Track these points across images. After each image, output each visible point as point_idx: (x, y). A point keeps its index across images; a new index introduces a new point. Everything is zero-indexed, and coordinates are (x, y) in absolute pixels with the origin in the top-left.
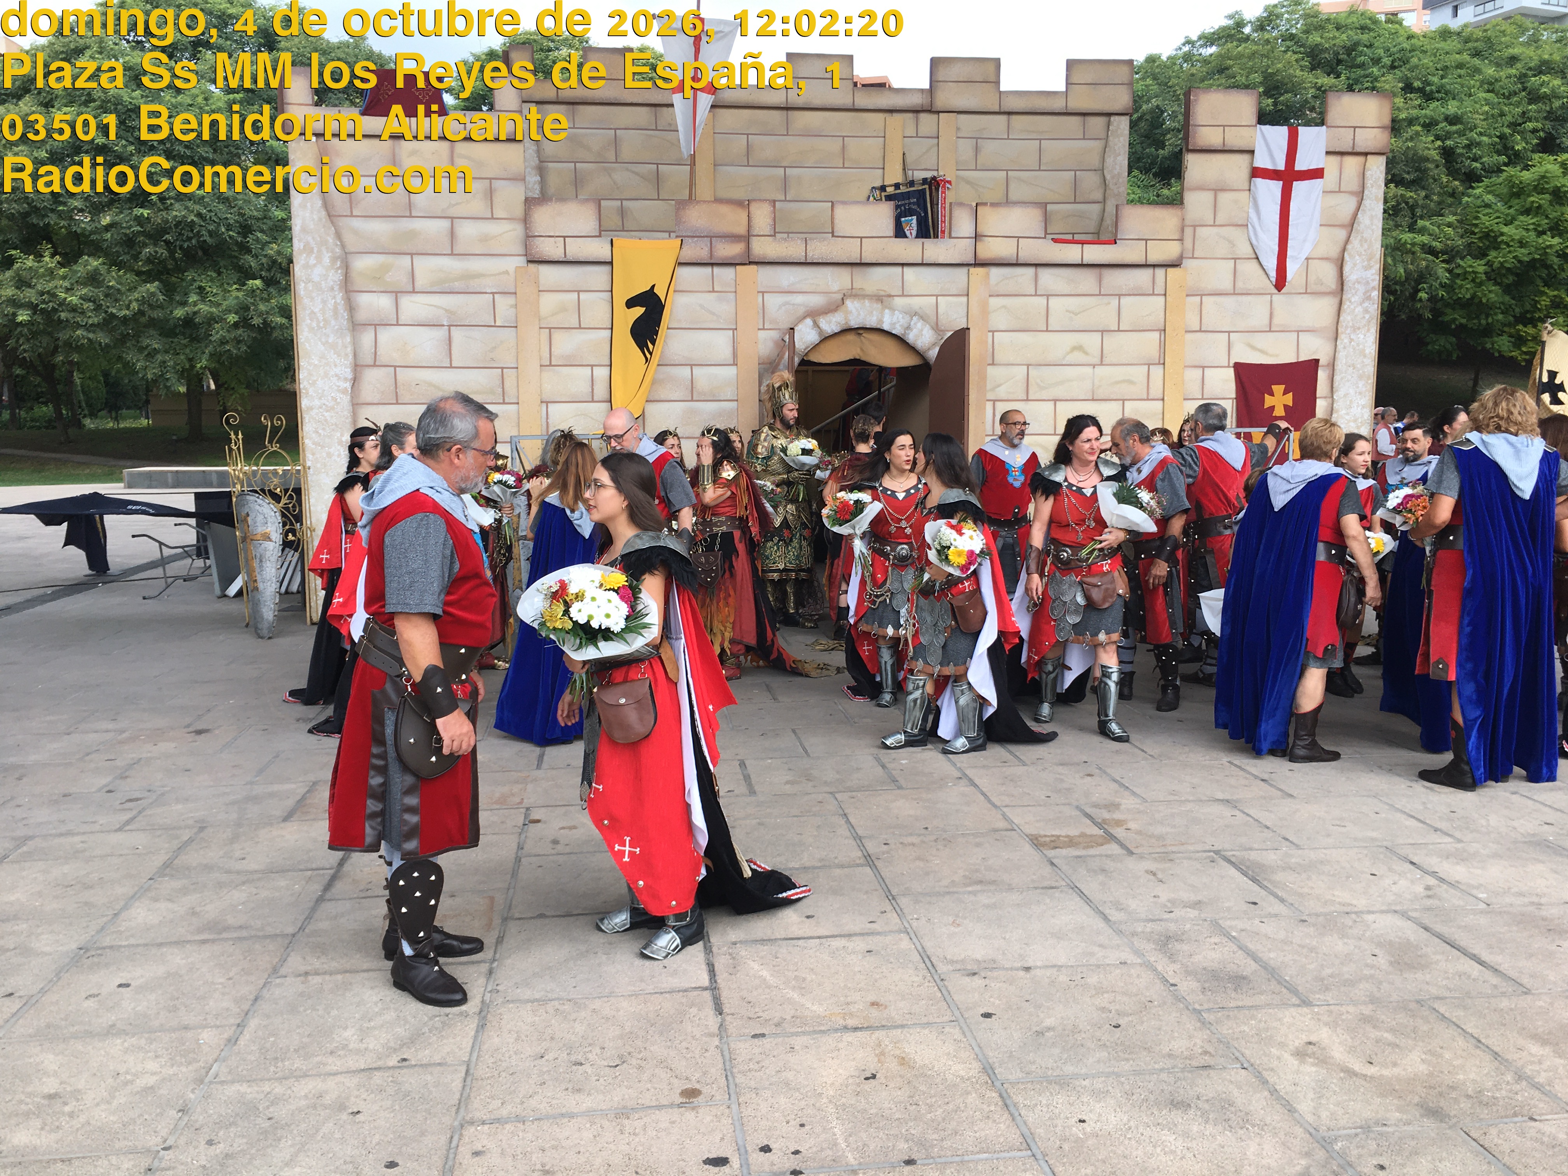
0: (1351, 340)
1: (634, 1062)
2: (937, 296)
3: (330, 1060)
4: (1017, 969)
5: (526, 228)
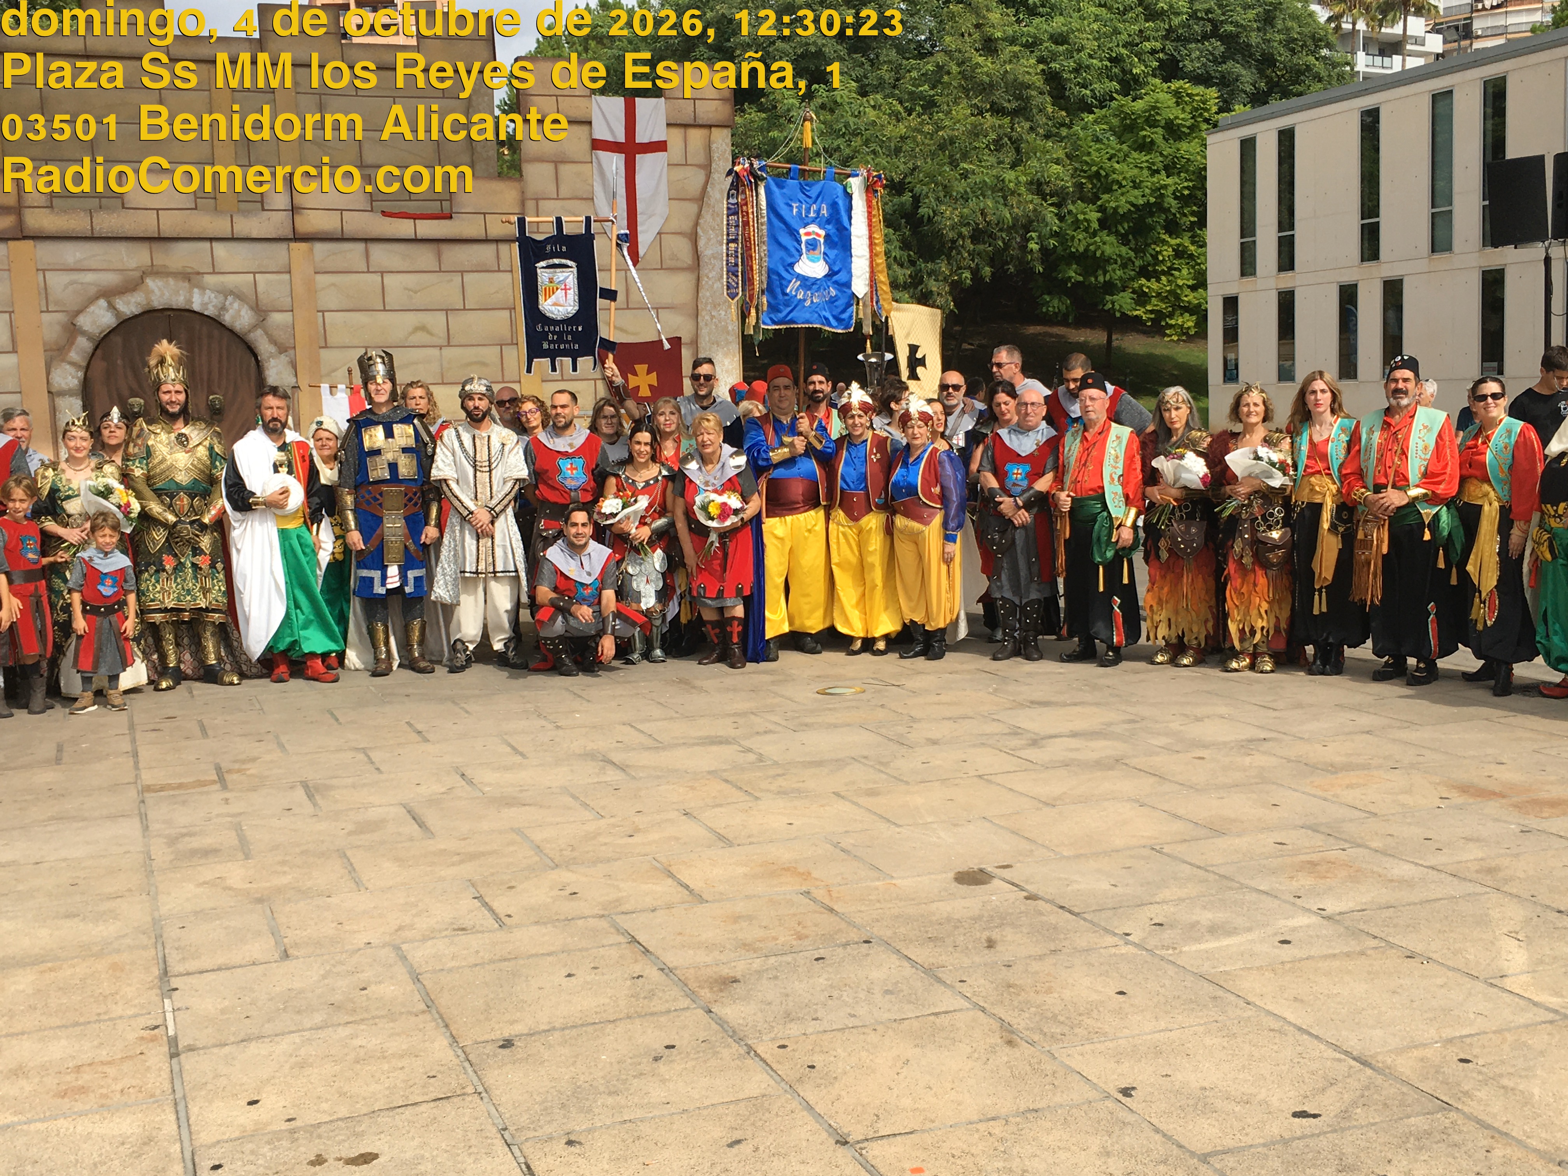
0: (712, 317)
2: (254, 273)
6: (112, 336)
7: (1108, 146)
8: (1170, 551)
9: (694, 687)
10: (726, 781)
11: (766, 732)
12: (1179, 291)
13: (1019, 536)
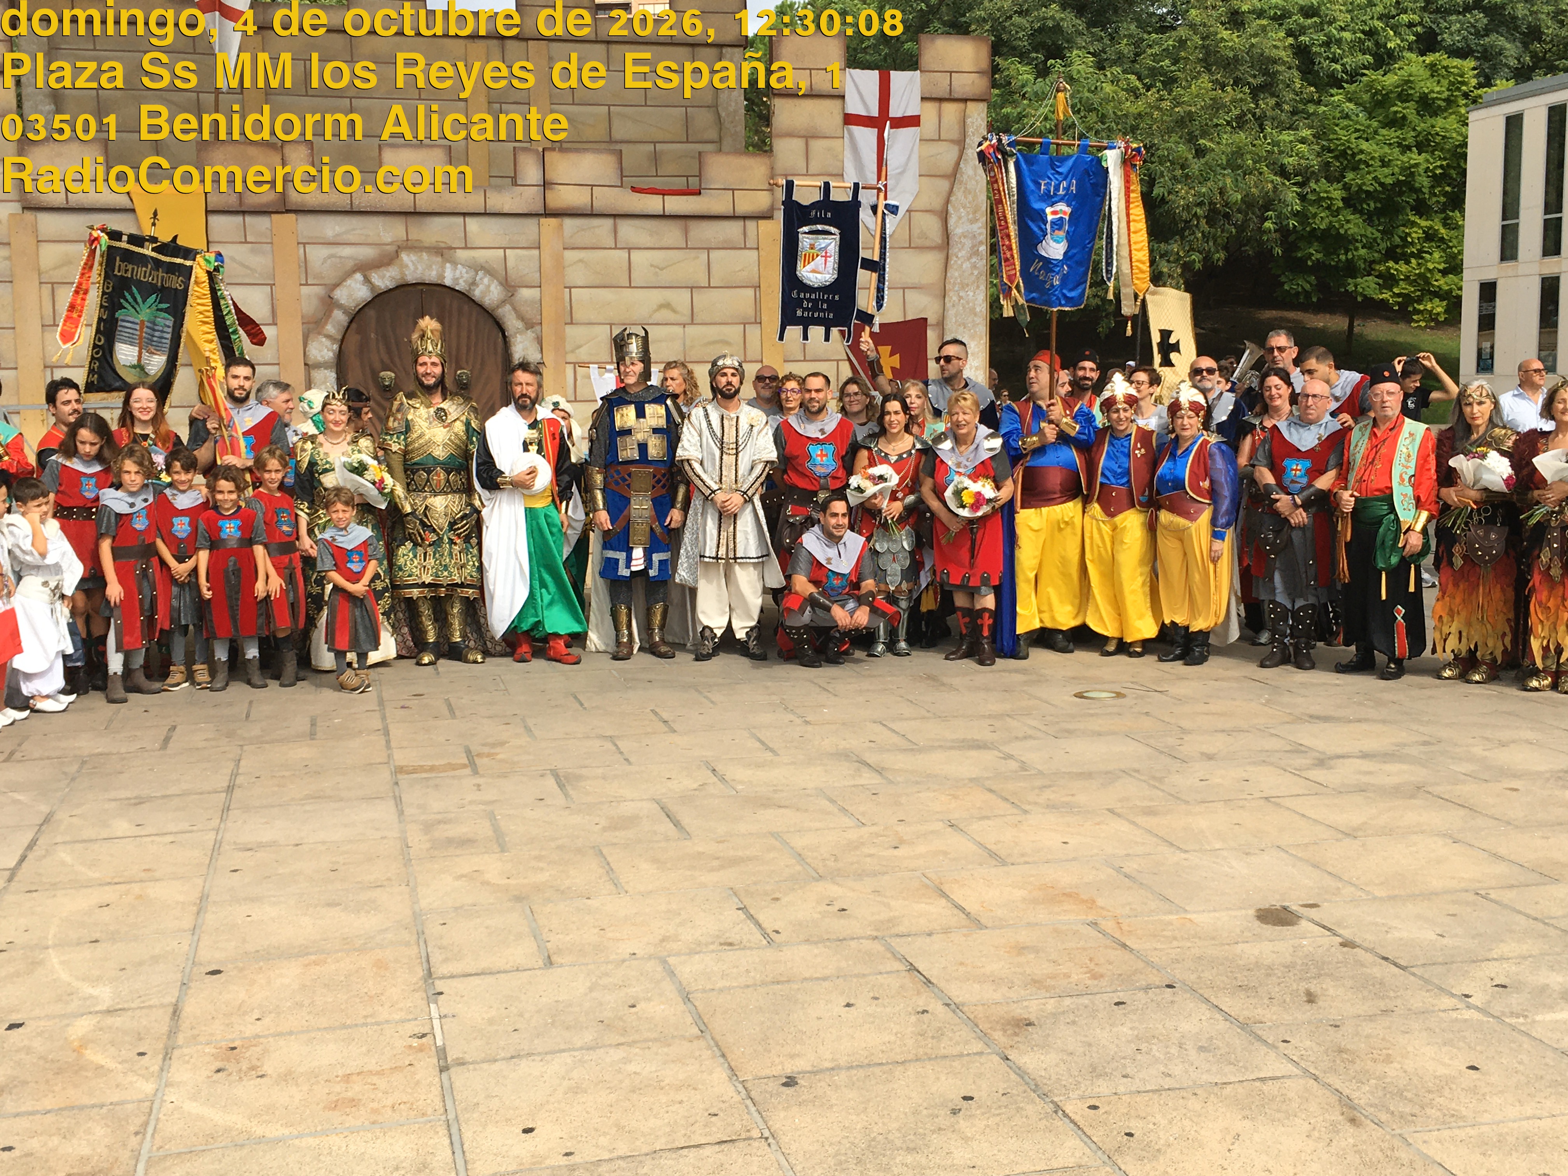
0: (960, 298)
2: (505, 249)
6: (366, 309)
7: (1357, 123)
8: (1464, 557)
9: (943, 684)
10: (990, 791)
11: (1025, 738)
12: (1429, 275)
13: (1296, 536)
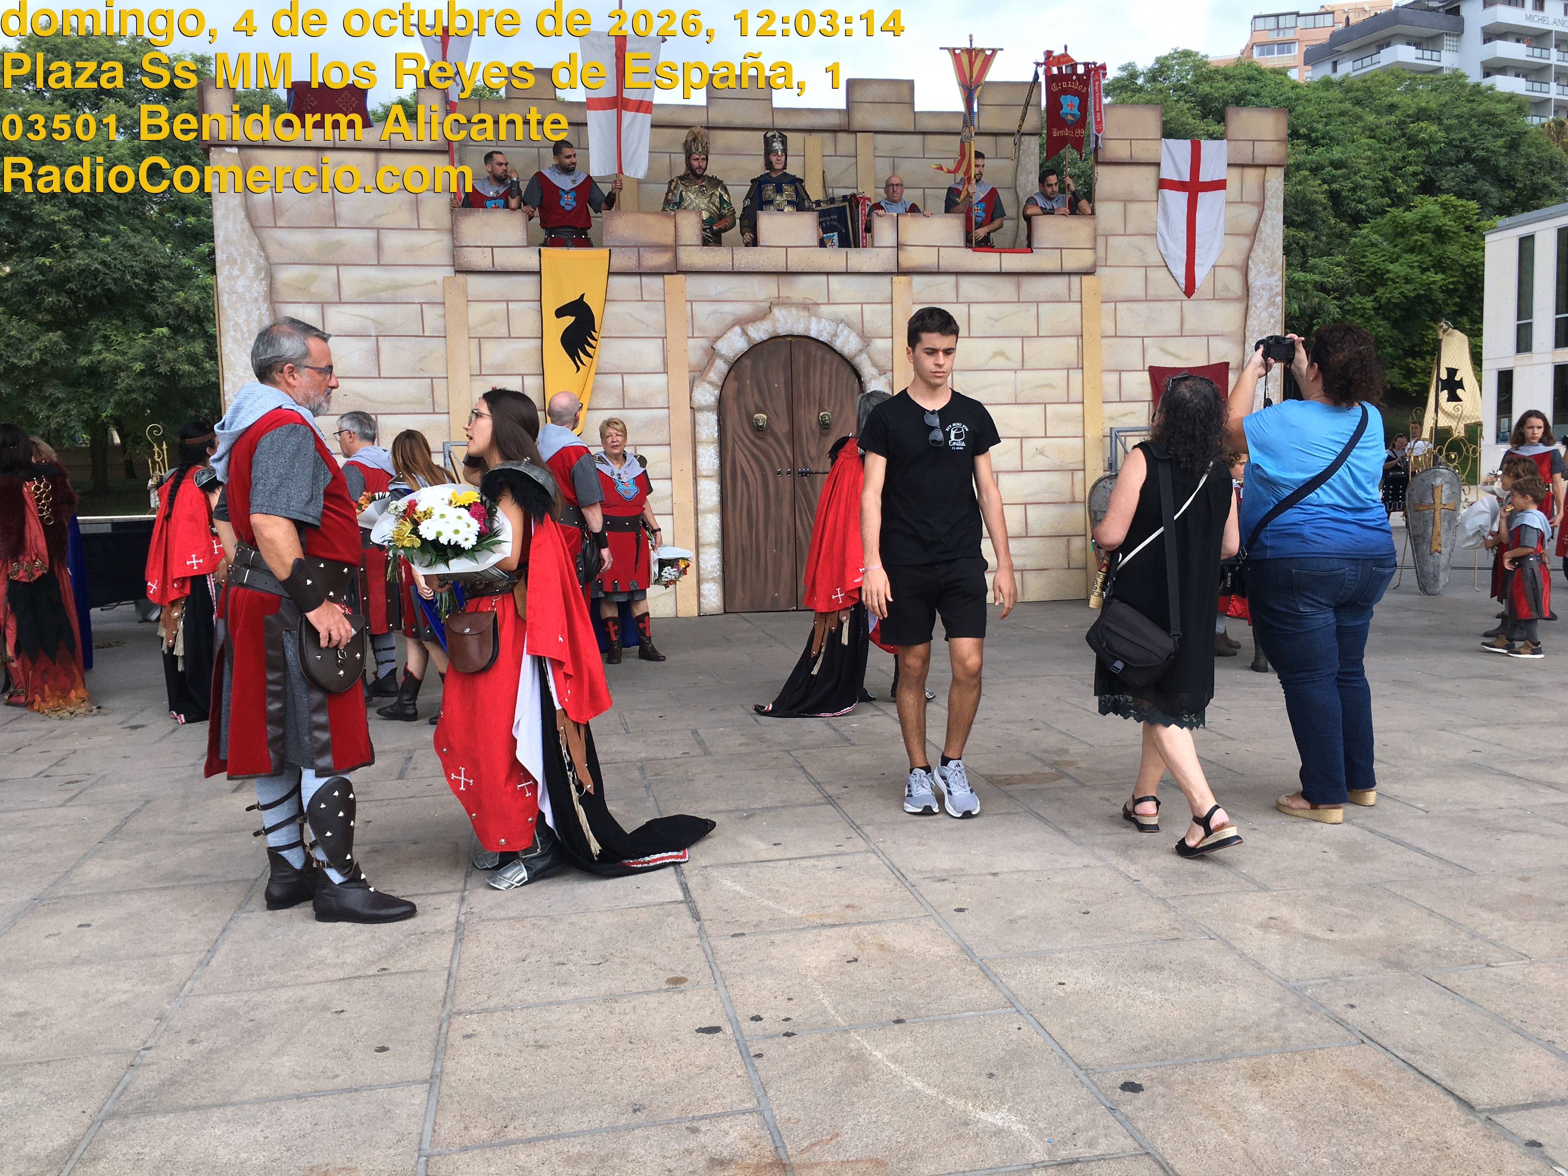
1: (617, 960)
2: (862, 304)
3: (308, 973)
4: (985, 875)
5: (453, 239)
6: (743, 359)
